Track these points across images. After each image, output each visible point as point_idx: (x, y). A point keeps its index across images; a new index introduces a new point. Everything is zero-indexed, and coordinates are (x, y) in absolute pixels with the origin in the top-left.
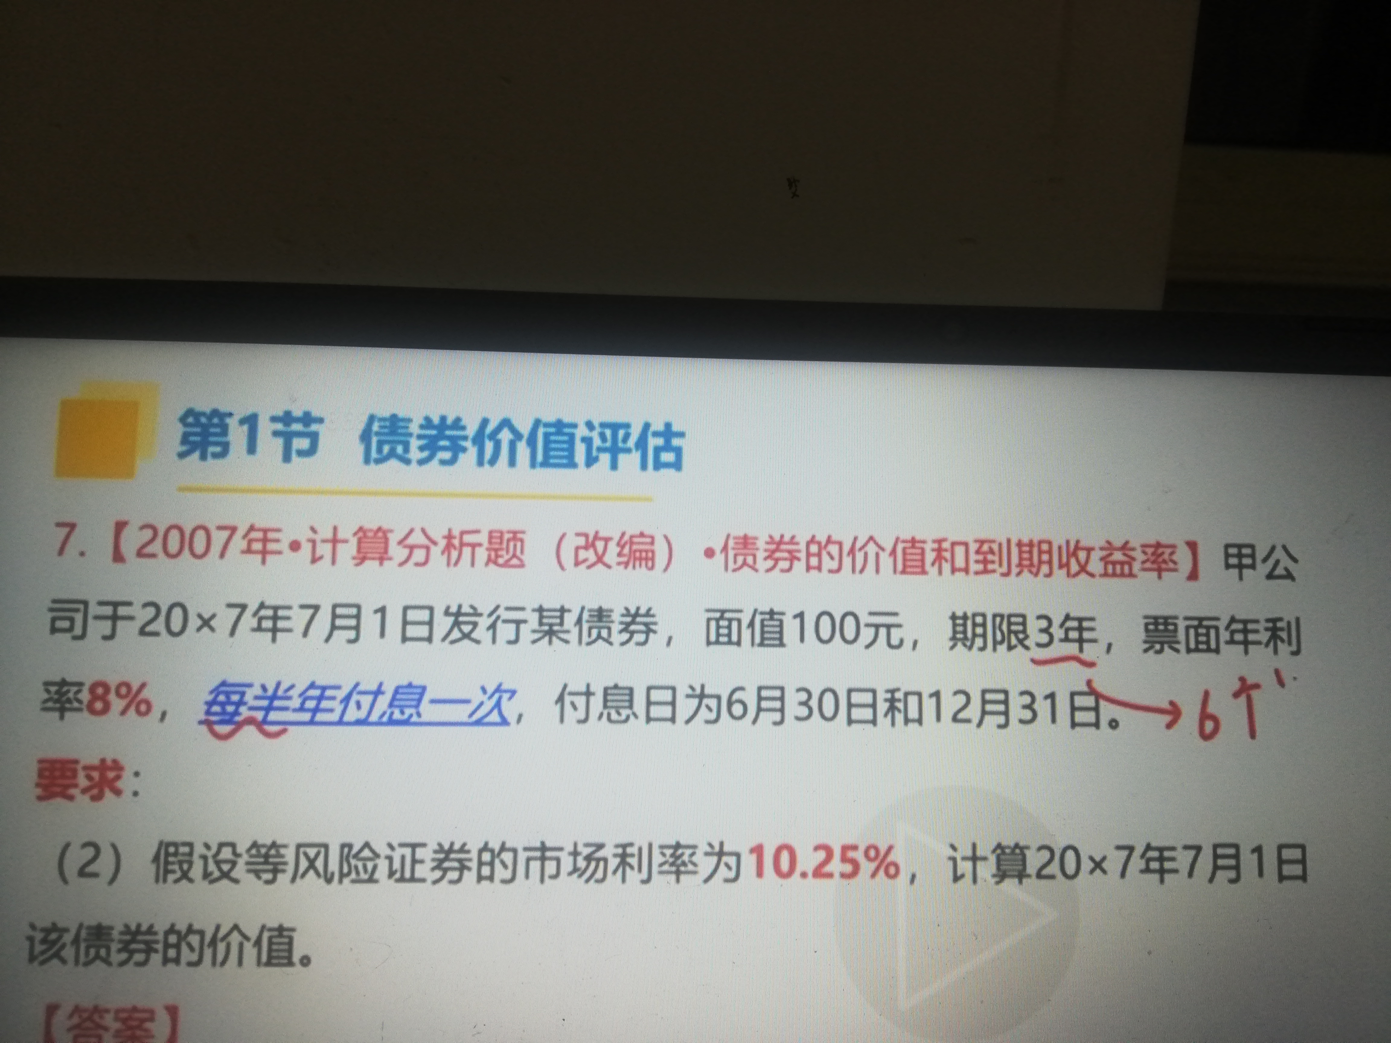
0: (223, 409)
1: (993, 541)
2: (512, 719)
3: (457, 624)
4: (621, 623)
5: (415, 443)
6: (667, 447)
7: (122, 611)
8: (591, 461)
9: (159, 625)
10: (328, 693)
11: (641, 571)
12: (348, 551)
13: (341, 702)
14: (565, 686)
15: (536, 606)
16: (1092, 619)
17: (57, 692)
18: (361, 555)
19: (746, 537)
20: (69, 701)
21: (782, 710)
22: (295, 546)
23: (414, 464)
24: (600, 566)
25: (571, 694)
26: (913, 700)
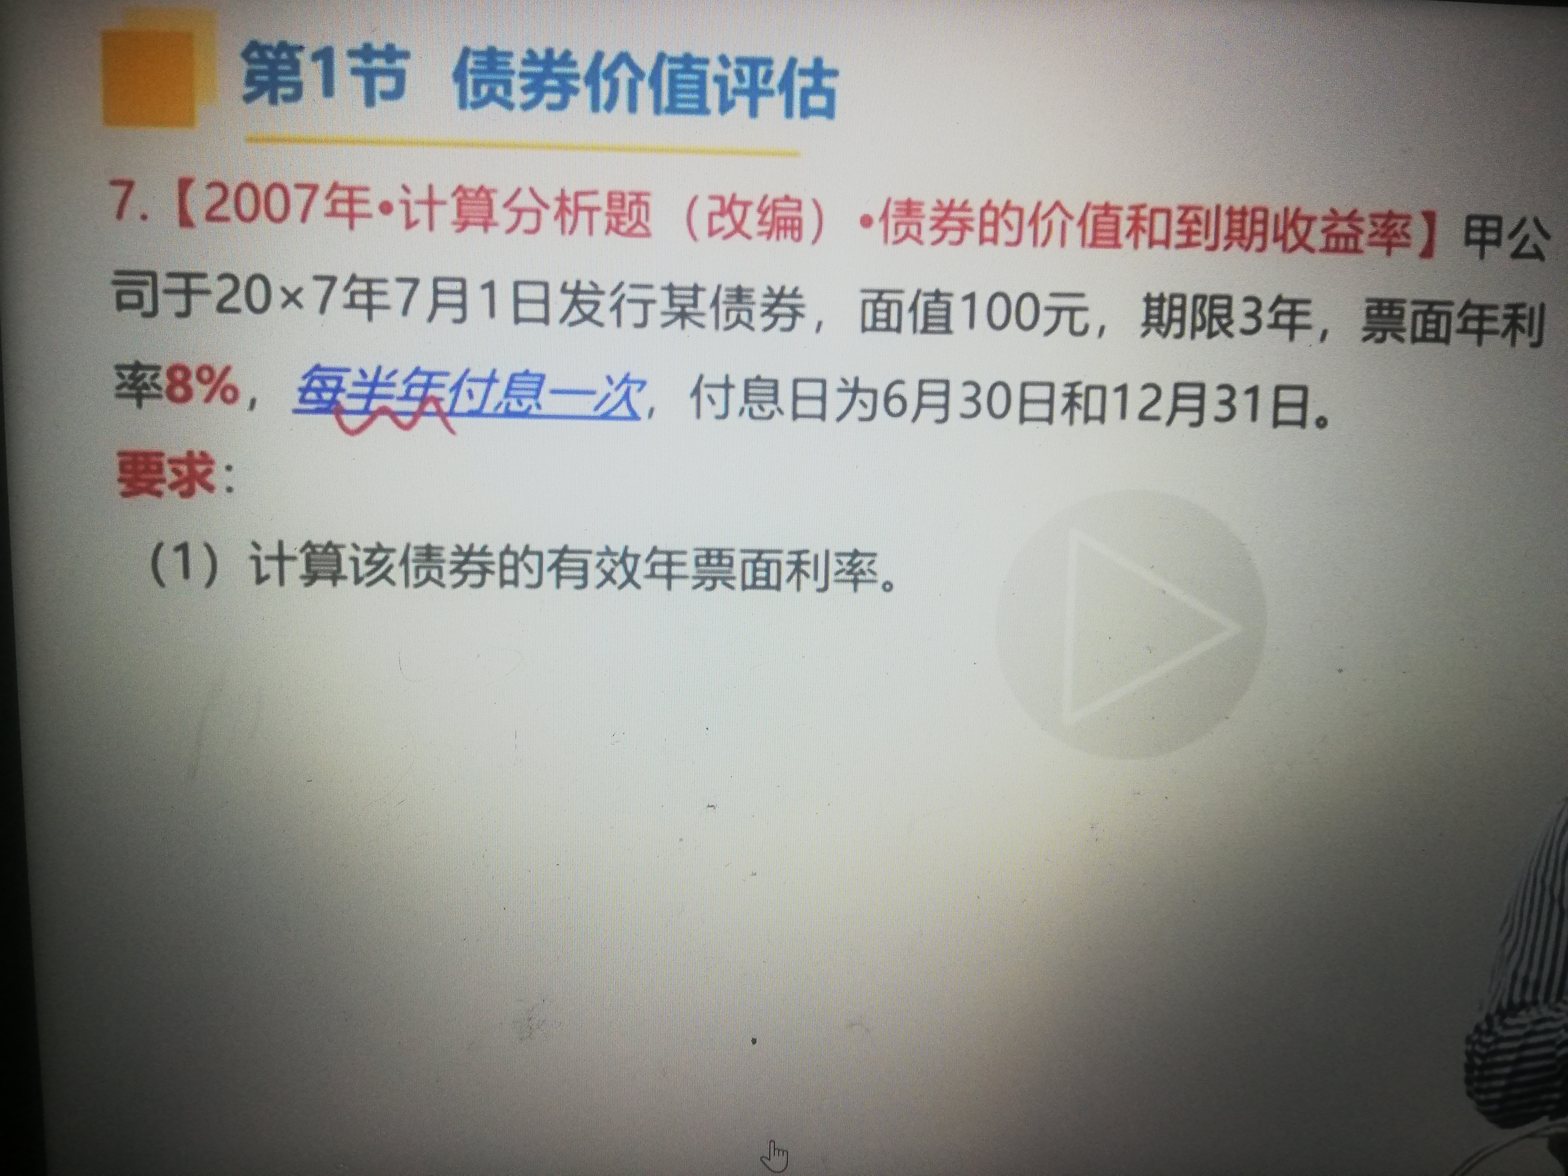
0: (292, 41)
1: (1200, 208)
2: (643, 412)
3: (575, 303)
4: (764, 305)
5: (517, 83)
6: (818, 89)
7: (195, 284)
8: (726, 106)
9: (239, 300)
10: (436, 380)
11: (786, 243)
12: (446, 214)
13: (451, 390)
14: (701, 378)
15: (666, 284)
16: (1307, 302)
17: (131, 377)
18: (463, 220)
19: (909, 202)
20: (146, 386)
21: (946, 406)
22: (386, 208)
23: (517, 109)
24: (738, 237)
25: (707, 386)
26: (1095, 395)
